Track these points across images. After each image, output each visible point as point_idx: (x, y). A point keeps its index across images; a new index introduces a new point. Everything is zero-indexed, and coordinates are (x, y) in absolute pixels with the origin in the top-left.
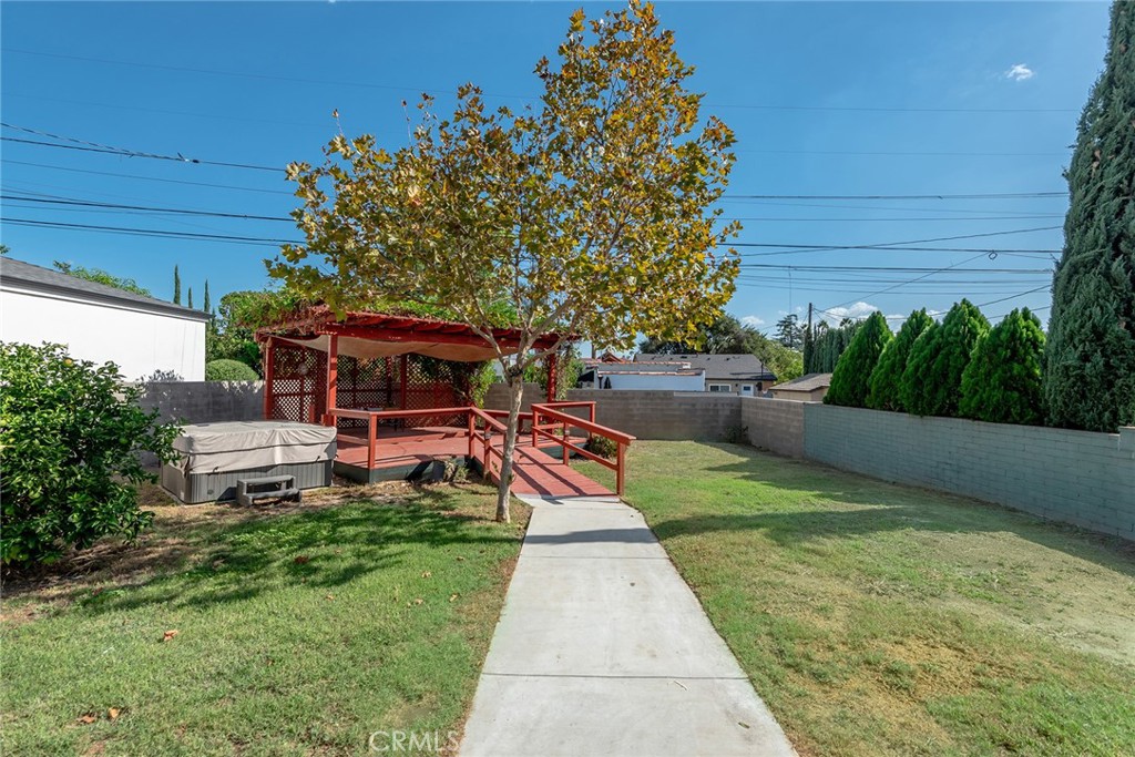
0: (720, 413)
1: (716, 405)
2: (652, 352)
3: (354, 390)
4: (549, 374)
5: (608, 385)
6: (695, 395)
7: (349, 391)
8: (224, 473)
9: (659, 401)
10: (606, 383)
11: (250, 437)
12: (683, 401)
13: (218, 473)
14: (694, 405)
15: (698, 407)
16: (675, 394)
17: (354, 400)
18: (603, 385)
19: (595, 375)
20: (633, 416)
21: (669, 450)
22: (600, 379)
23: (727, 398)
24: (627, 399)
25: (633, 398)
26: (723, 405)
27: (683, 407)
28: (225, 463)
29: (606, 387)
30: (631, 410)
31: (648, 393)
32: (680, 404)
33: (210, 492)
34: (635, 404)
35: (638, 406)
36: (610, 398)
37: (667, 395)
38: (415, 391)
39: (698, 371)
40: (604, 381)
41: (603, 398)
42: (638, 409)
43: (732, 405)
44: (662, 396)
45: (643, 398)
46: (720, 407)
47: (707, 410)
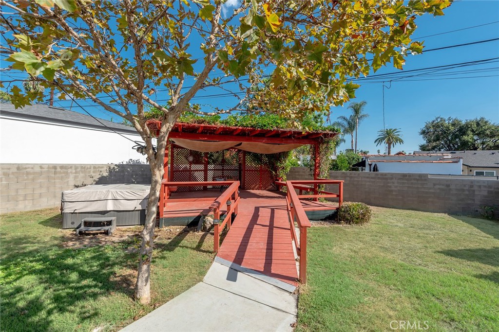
0: (476, 193)
1: (472, 186)
2: (429, 150)
3: (223, 170)
4: (315, 160)
5: (375, 169)
6: (450, 178)
7: (220, 170)
8: (79, 213)
9: (415, 182)
10: (374, 168)
11: (94, 194)
12: (437, 182)
13: (76, 213)
14: (448, 186)
15: (452, 187)
16: (429, 177)
17: (223, 174)
18: (372, 169)
19: (367, 163)
20: (392, 191)
21: (416, 221)
22: (370, 165)
23: (484, 182)
24: (387, 179)
25: (392, 178)
26: (480, 186)
27: (437, 187)
28: (80, 207)
29: (374, 171)
30: (390, 187)
31: (404, 175)
32: (435, 185)
33: (73, 223)
34: (393, 183)
35: (396, 184)
36: (372, 178)
37: (422, 178)
38: (250, 171)
39: (455, 160)
40: (372, 166)
41: (368, 177)
42: (396, 187)
43: (490, 187)
44: (418, 178)
45: (400, 179)
46: (475, 188)
47: (463, 190)
